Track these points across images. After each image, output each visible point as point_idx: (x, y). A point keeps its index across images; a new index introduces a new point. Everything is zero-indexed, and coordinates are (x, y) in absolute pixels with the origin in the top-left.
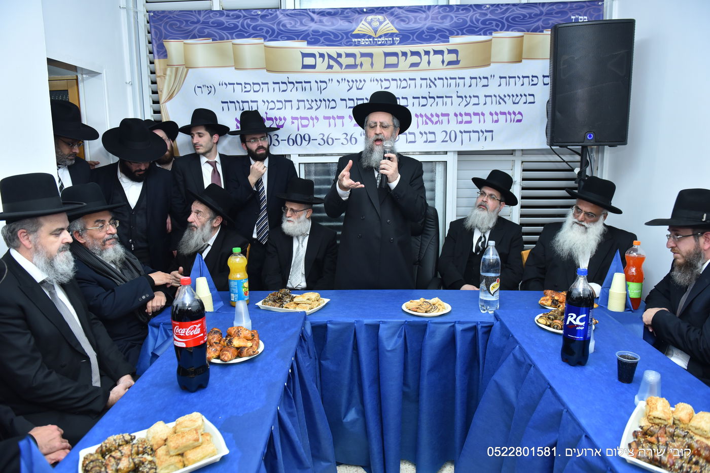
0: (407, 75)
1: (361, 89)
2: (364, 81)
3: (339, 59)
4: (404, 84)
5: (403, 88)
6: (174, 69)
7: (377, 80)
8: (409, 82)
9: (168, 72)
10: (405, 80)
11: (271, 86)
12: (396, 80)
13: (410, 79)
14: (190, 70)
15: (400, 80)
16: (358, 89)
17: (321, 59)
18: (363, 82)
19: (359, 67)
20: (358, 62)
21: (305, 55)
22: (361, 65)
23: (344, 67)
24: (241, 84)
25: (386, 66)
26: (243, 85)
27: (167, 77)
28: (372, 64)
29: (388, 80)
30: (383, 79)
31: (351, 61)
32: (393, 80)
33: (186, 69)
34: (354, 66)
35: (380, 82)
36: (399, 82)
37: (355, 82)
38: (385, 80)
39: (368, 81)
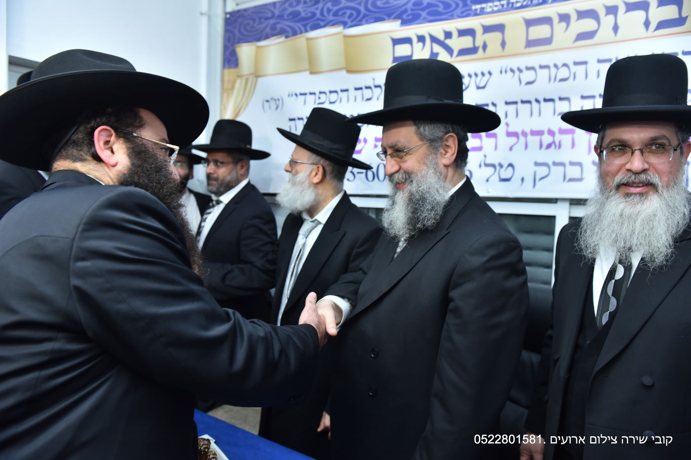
0: (569, 57)
1: (484, 87)
2: (490, 73)
3: (448, 42)
4: (563, 73)
5: (562, 80)
6: (244, 81)
7: (512, 71)
8: (574, 68)
9: (237, 85)
10: (565, 65)
11: (352, 93)
12: (547, 67)
13: (576, 64)
14: (260, 80)
15: (556, 66)
16: (478, 88)
17: (421, 44)
18: (487, 76)
19: (481, 50)
20: (479, 42)
21: (396, 42)
22: (485, 47)
23: (455, 53)
24: (314, 94)
25: (530, 43)
26: (318, 94)
27: (235, 92)
28: (503, 44)
29: (533, 68)
30: (523, 68)
31: (466, 42)
32: (541, 67)
33: (255, 79)
34: (473, 50)
35: (517, 73)
36: (553, 70)
37: (474, 77)
38: (528, 69)
39: (496, 73)
